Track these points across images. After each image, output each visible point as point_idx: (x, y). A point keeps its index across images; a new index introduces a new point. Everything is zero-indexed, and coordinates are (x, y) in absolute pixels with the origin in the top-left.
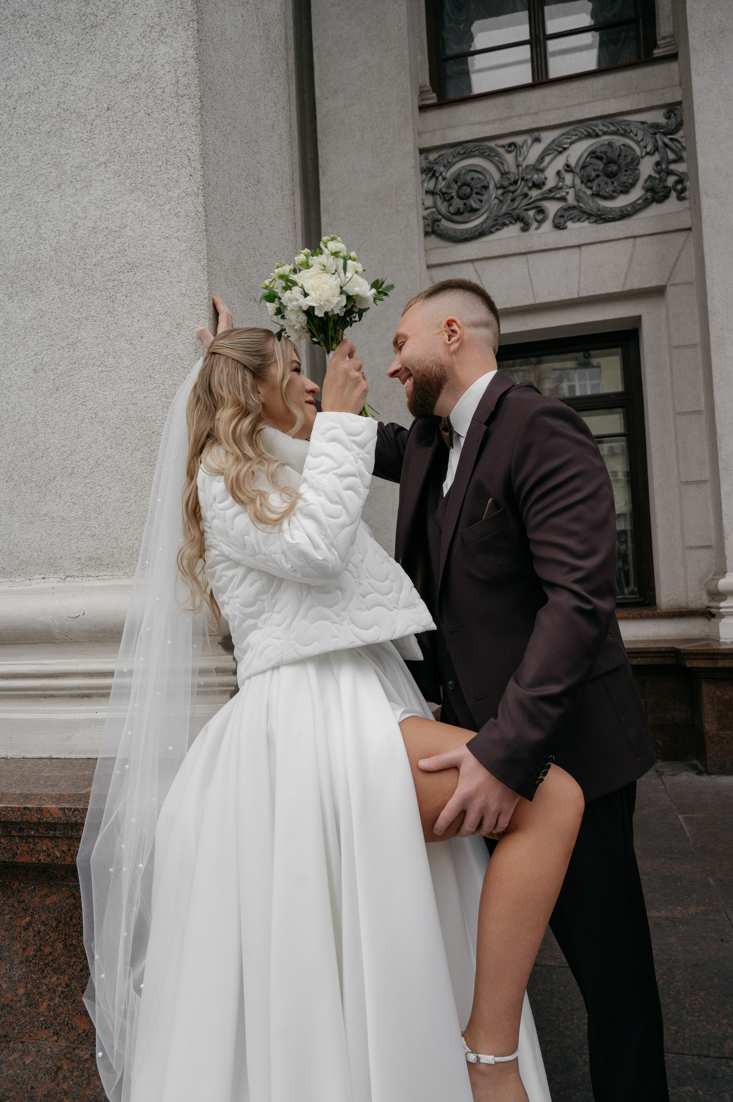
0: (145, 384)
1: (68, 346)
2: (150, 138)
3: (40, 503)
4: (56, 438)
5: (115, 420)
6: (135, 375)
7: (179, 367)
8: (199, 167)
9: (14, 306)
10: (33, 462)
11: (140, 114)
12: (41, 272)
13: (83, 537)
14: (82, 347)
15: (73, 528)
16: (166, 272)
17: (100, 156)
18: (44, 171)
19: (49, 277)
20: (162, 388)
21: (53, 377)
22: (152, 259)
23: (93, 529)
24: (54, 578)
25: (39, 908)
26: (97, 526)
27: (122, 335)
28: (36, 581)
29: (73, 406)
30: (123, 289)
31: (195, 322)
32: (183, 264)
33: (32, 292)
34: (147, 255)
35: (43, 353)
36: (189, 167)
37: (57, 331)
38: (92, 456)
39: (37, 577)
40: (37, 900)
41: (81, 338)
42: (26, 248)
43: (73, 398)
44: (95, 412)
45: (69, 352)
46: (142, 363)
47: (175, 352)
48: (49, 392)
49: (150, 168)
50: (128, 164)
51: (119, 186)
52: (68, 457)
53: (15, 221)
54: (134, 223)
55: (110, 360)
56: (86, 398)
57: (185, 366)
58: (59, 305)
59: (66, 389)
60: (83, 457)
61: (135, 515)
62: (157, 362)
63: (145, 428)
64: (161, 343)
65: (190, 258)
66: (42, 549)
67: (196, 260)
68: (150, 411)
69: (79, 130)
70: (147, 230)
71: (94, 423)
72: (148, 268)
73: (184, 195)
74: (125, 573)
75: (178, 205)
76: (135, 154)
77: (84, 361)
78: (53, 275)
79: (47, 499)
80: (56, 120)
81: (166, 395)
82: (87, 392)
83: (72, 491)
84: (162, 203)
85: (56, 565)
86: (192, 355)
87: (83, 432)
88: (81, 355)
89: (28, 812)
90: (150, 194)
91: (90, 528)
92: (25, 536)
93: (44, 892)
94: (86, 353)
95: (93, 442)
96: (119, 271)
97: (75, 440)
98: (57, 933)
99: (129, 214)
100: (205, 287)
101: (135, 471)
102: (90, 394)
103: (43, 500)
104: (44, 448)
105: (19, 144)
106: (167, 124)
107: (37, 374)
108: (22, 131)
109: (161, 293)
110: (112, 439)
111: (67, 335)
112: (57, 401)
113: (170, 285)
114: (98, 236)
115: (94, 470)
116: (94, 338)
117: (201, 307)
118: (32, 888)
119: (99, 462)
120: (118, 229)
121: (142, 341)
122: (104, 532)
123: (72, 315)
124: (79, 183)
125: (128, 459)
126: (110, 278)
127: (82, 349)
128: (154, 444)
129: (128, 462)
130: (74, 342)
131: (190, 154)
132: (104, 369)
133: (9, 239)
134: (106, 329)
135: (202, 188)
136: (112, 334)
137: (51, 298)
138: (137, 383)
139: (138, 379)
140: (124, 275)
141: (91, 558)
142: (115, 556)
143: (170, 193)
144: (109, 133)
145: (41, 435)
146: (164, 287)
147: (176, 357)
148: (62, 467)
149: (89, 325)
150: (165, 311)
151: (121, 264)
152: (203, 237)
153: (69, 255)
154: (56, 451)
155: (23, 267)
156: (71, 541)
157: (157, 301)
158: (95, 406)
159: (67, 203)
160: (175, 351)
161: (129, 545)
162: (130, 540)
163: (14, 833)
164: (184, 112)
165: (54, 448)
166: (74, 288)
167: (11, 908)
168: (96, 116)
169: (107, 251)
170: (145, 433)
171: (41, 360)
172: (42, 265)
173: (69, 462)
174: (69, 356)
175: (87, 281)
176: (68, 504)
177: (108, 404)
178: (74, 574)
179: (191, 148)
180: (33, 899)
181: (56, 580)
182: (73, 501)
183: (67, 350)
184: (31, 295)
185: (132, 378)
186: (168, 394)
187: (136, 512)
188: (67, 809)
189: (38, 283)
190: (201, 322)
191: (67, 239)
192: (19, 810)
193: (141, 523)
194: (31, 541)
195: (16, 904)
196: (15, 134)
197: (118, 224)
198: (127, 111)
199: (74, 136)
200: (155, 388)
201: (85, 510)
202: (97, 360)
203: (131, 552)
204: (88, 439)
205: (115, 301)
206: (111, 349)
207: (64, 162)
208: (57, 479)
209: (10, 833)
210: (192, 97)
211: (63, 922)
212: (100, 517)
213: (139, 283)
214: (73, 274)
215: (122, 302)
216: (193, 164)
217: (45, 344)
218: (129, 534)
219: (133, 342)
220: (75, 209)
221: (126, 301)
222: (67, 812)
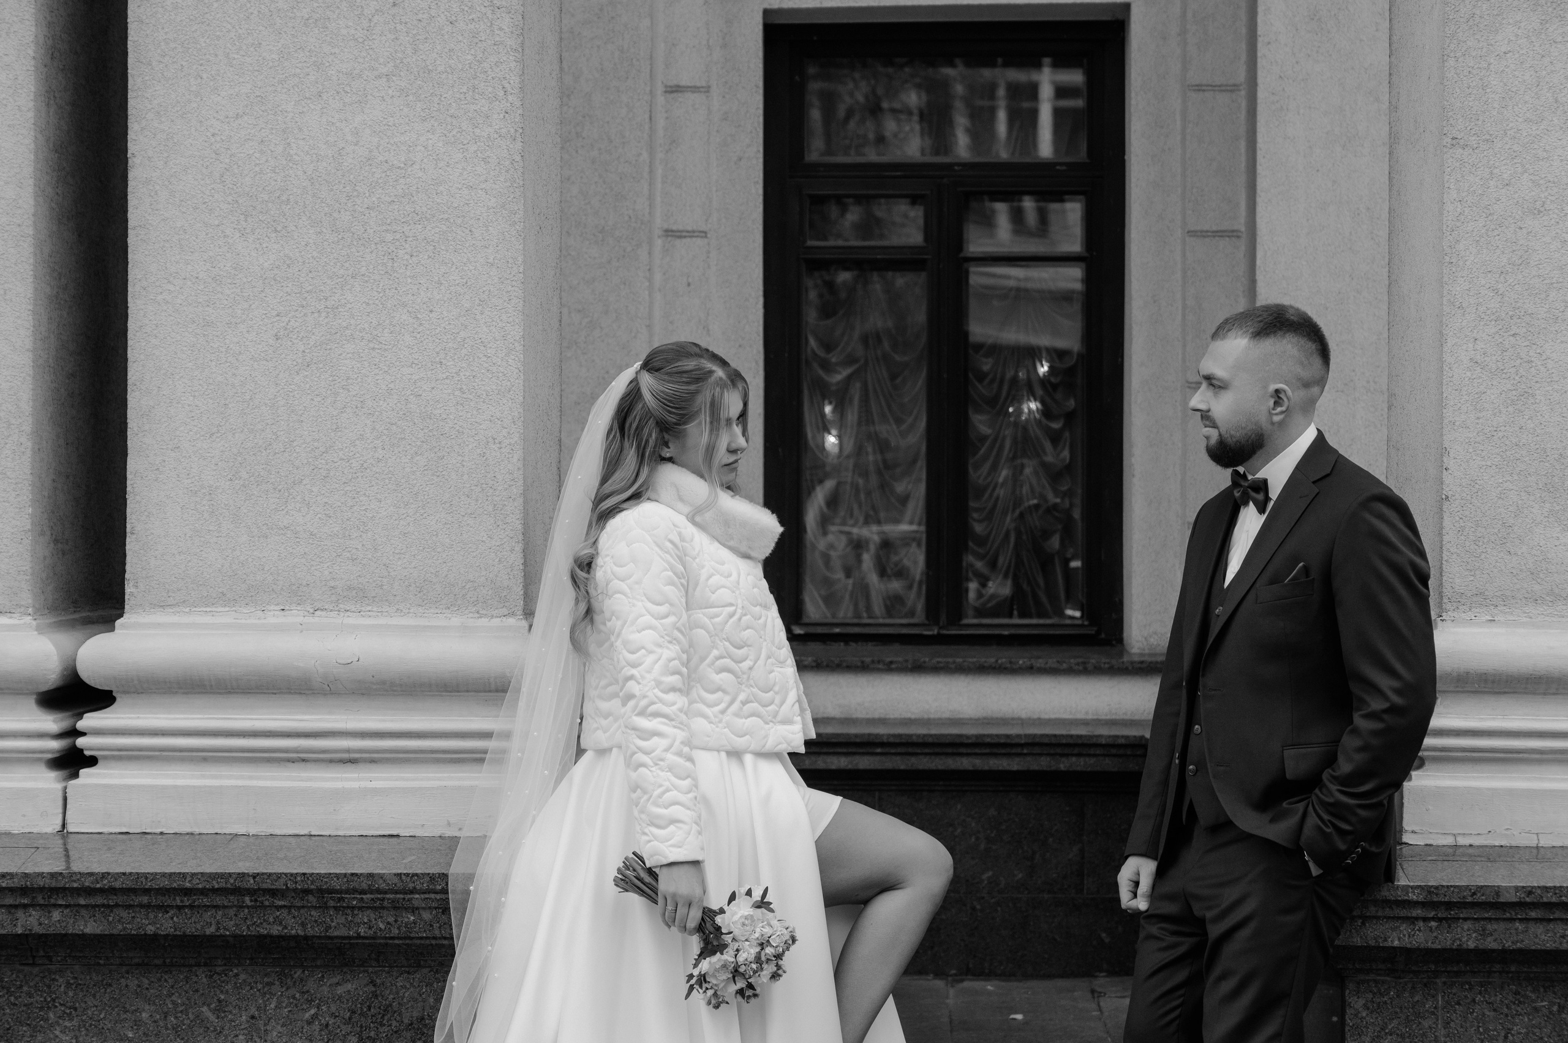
0: (433, 372)
1: (326, 309)
2: (452, 54)
3: (280, 512)
4: (305, 428)
5: (390, 413)
6: (420, 358)
7: (481, 356)
8: (518, 103)
9: (248, 247)
10: (270, 457)
11: (439, 19)
12: (289, 207)
13: (339, 560)
14: (345, 313)
15: (326, 547)
16: (467, 231)
17: (380, 64)
18: (298, 71)
19: (302, 214)
20: (457, 379)
21: (302, 348)
22: (449, 212)
23: (354, 551)
24: (298, 610)
25: (329, 998)
26: (360, 547)
27: (404, 305)
28: (272, 613)
29: (331, 390)
30: (407, 246)
31: (505, 301)
32: (491, 224)
33: (276, 231)
34: (441, 205)
35: (290, 315)
36: (503, 102)
37: (311, 287)
38: (355, 456)
39: (272, 607)
40: (325, 989)
41: (346, 301)
42: (268, 171)
43: (330, 379)
44: (362, 400)
45: (327, 317)
46: (430, 344)
47: (476, 336)
48: (296, 368)
49: (450, 92)
50: (419, 82)
51: (406, 110)
52: (321, 455)
53: (253, 131)
54: (425, 160)
55: (386, 335)
56: (349, 381)
57: (489, 355)
58: (315, 254)
59: (321, 366)
60: (343, 457)
61: (414, 537)
62: (450, 345)
63: (431, 428)
64: (457, 321)
65: (501, 218)
66: (280, 572)
67: (509, 223)
68: (438, 406)
69: (351, 24)
70: (443, 173)
71: (360, 414)
72: (443, 222)
73: (496, 136)
74: (398, 609)
75: (487, 148)
76: (430, 71)
77: (348, 332)
78: (307, 213)
79: (289, 507)
80: (317, 5)
81: (462, 388)
82: (351, 373)
83: (326, 500)
84: (465, 142)
85: (300, 594)
86: (498, 343)
87: (344, 425)
88: (344, 324)
89: (356, 879)
90: (449, 127)
91: (350, 549)
92: (255, 554)
93: (335, 980)
94: (353, 322)
95: (358, 439)
96: (404, 220)
97: (332, 434)
98: (350, 1026)
99: (419, 148)
100: (520, 259)
101: (415, 482)
102: (356, 376)
103: (283, 508)
104: (287, 440)
105: (261, 28)
106: (476, 40)
107: (279, 341)
108: (267, 10)
109: (459, 258)
110: (384, 437)
111: (325, 295)
112: (307, 380)
113: (473, 249)
114: (374, 170)
115: (357, 475)
116: (364, 304)
117: (514, 283)
118: (320, 976)
119: (365, 465)
120: (402, 165)
121: (431, 315)
122: (370, 556)
123: (334, 270)
124: (349, 95)
125: (406, 465)
126: (389, 228)
127: (346, 317)
128: (442, 449)
129: (406, 469)
130: (336, 306)
131: (507, 85)
132: (376, 346)
133: (242, 155)
134: (381, 295)
135: (521, 131)
136: (390, 302)
137: (303, 243)
138: (422, 369)
139: (424, 363)
140: (409, 228)
141: (350, 588)
142: (385, 587)
143: (477, 131)
144: (394, 37)
145: (283, 423)
146: (465, 250)
147: (477, 342)
148: (313, 467)
149: (357, 286)
150: (465, 281)
151: (405, 212)
152: (519, 193)
153: (332, 190)
154: (304, 446)
155: (262, 195)
156: (322, 565)
157: (454, 267)
158: (362, 393)
159: (330, 119)
160: (476, 334)
161: (404, 574)
162: (405, 568)
163: (332, 903)
164: (501, 29)
165: (302, 441)
166: (337, 234)
167: (291, 1000)
168: (377, 10)
169: (387, 192)
170: (431, 434)
171: (285, 323)
172: (291, 197)
173: (323, 461)
174: (327, 323)
175: (356, 227)
176: (319, 516)
177: (380, 391)
178: (326, 607)
179: (508, 77)
180: (320, 989)
181: (301, 613)
182: (327, 513)
183: (324, 314)
184: (274, 235)
185: (416, 362)
186: (464, 387)
187: (416, 533)
188: (404, 874)
189: (284, 220)
190: (513, 301)
191: (329, 168)
192: (345, 877)
193: (421, 548)
194: (264, 560)
195: (297, 995)
196: (256, 12)
197: (403, 159)
198: (421, 12)
199: (344, 32)
200: (447, 378)
201: (344, 526)
202: (367, 333)
203: (406, 583)
204: (351, 434)
205: (395, 259)
206: (387, 322)
207: (327, 64)
208: (304, 482)
209: (326, 903)
210: (513, 12)
211: (359, 1012)
212: (364, 536)
213: (429, 240)
214: (336, 215)
215: (405, 262)
216: (510, 98)
217: (292, 304)
218: (405, 561)
219: (419, 316)
220: (341, 130)
221: (410, 262)
222: (404, 877)
